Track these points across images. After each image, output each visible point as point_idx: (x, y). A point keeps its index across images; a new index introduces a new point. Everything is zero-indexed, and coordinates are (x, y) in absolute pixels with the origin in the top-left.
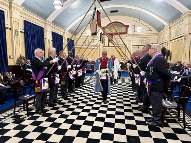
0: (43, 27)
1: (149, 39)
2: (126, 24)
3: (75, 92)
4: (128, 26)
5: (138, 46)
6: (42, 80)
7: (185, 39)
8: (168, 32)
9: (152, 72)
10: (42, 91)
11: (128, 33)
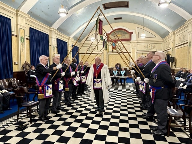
0: (48, 34)
1: (153, 45)
2: (130, 31)
3: (79, 98)
4: (132, 33)
5: (142, 53)
6: (45, 87)
7: (190, 46)
8: (172, 38)
9: (155, 79)
10: (46, 98)
11: (132, 40)
